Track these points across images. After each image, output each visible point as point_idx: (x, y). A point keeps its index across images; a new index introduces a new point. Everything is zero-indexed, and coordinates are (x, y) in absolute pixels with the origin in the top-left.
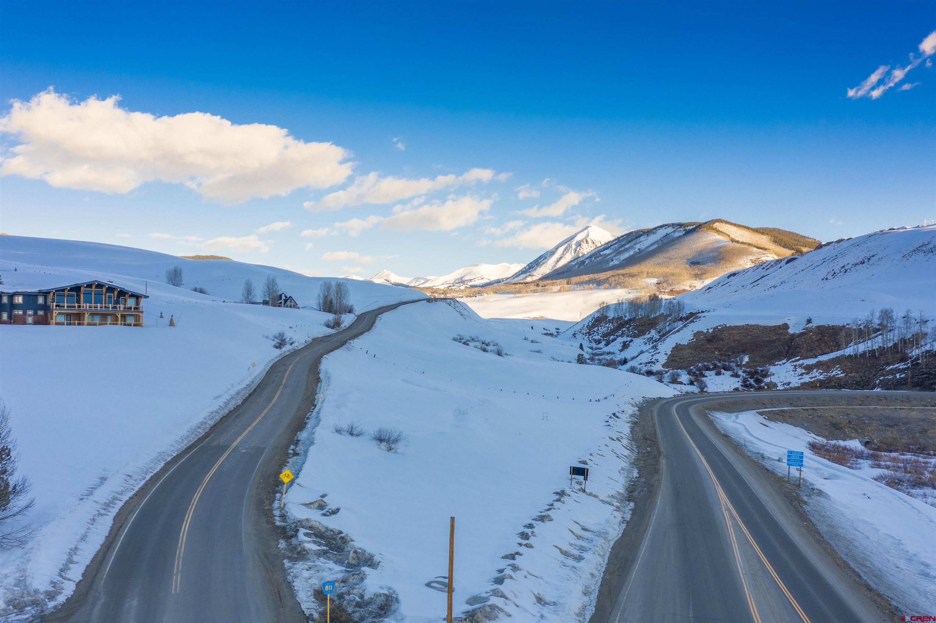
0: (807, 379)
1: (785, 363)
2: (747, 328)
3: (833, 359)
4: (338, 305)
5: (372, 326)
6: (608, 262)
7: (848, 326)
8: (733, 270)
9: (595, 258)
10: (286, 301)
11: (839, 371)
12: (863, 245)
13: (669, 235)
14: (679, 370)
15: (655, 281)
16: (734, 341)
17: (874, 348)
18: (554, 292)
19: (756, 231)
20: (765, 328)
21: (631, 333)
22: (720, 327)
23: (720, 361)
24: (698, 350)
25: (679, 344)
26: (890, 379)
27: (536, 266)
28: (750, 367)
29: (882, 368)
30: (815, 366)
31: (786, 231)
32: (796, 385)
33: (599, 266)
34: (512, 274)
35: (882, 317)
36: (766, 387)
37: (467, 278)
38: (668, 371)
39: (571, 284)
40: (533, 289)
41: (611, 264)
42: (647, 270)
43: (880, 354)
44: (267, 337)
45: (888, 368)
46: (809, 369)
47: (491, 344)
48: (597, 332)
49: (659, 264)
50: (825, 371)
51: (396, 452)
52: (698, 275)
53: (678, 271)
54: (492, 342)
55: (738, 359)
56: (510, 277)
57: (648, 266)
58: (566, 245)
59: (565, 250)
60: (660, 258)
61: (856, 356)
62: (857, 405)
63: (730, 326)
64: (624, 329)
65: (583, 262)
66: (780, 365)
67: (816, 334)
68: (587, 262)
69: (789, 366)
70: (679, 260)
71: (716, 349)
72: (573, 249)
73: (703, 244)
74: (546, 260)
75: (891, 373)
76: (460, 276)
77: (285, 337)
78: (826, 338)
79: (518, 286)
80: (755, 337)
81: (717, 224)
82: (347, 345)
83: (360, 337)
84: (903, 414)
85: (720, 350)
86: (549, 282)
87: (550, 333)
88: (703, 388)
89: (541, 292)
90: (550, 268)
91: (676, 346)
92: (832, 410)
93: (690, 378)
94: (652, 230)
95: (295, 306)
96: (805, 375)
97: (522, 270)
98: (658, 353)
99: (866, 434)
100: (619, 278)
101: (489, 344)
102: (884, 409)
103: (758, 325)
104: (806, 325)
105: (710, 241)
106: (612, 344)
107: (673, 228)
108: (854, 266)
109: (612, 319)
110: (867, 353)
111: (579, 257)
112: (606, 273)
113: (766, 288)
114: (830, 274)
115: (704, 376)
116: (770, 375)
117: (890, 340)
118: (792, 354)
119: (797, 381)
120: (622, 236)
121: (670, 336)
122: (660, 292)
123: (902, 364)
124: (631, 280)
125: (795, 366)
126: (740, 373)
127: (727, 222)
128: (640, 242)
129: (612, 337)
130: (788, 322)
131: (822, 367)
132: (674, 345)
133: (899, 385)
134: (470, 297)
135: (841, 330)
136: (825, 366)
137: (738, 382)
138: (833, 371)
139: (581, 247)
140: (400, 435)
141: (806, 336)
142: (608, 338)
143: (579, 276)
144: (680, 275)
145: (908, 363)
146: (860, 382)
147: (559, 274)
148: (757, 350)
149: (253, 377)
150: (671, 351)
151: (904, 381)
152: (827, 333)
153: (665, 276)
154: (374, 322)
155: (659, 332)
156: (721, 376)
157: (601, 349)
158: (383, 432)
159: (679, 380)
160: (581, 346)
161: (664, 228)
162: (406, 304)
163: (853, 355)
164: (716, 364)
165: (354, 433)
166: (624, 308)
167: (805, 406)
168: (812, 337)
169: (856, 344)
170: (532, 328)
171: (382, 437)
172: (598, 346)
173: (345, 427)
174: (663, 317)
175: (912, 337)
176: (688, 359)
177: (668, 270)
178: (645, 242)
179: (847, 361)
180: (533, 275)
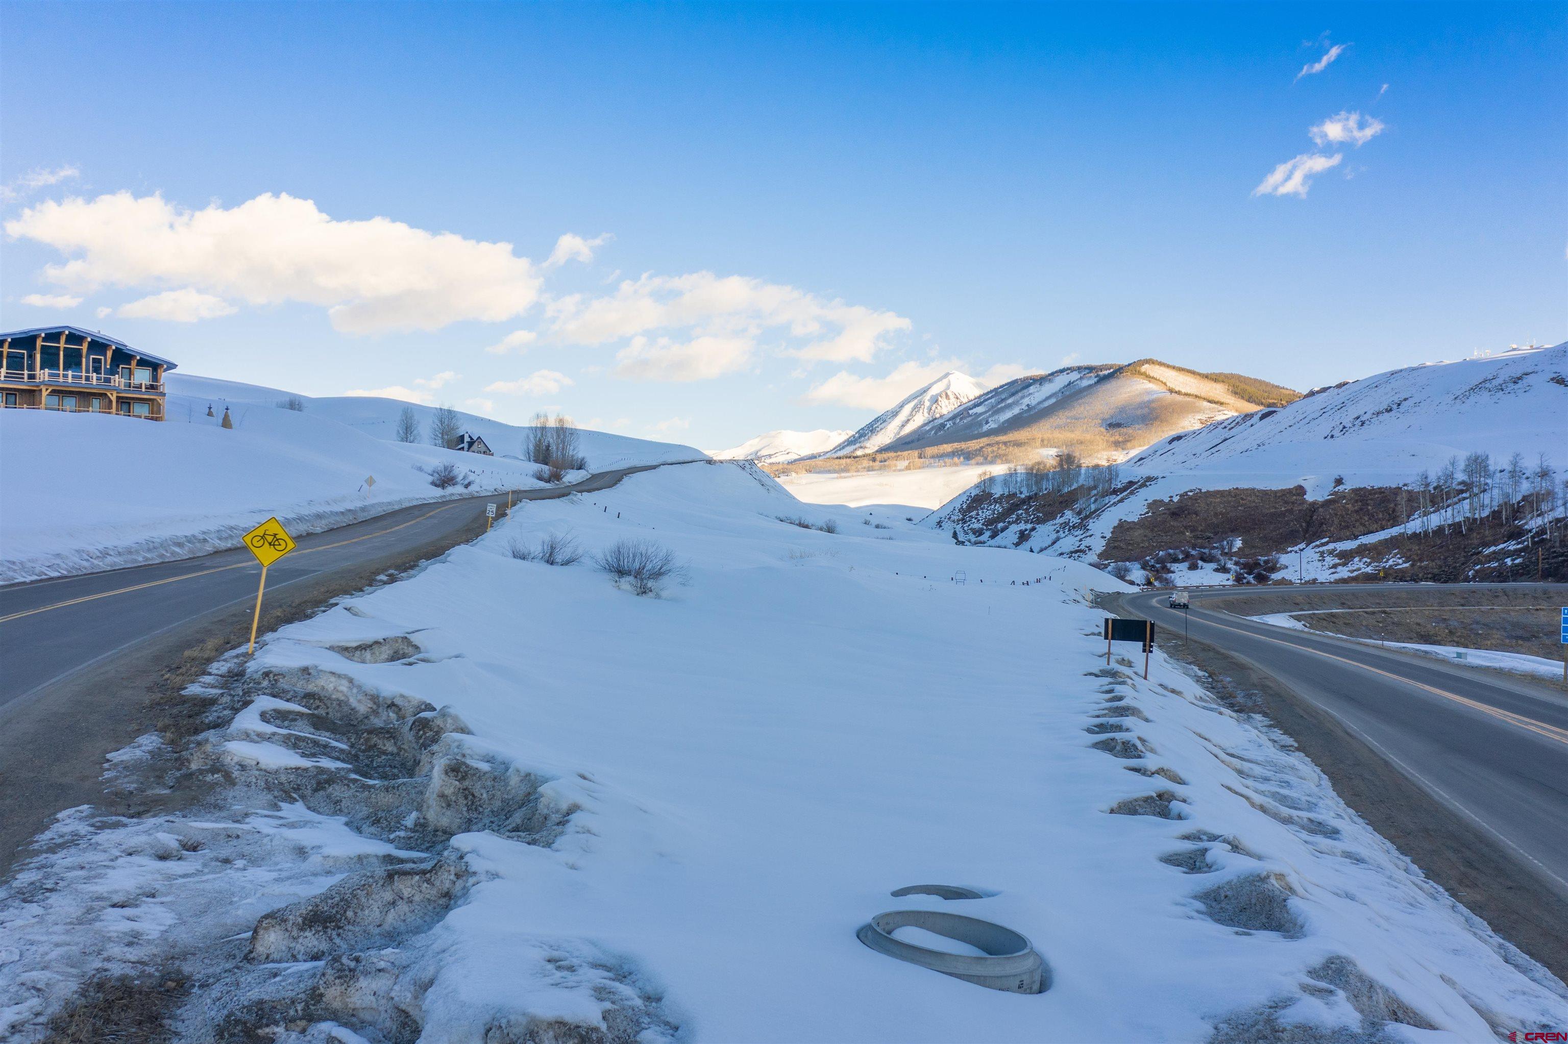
0: (1344, 572)
1: (1304, 549)
2: (1236, 494)
3: (1386, 540)
4: (560, 453)
5: (615, 484)
6: (980, 425)
7: (1406, 488)
8: (1173, 433)
9: (961, 419)
10: (471, 444)
11: (1399, 558)
12: (1384, 385)
13: (1073, 383)
14: (1128, 563)
15: (1054, 451)
16: (1216, 515)
17: (1457, 520)
18: (900, 470)
19: (1206, 377)
20: (1265, 493)
21: (1032, 516)
22: (1191, 494)
23: (1194, 547)
24: (1156, 529)
25: (1125, 521)
26: (1495, 568)
27: (870, 434)
28: (1246, 556)
29: (1477, 551)
30: (1357, 553)
31: (1251, 379)
33: (968, 431)
34: (834, 446)
35: (1469, 471)
37: (764, 452)
38: (1109, 564)
39: (925, 457)
40: (867, 465)
41: (986, 428)
42: (1041, 436)
43: (1470, 530)
45: (1487, 551)
46: (1346, 557)
48: (976, 518)
49: (1059, 427)
50: (1374, 560)
51: (658, 596)
52: (1119, 442)
53: (1088, 437)
55: (1225, 543)
56: (831, 450)
57: (1043, 430)
58: (916, 401)
59: (913, 409)
60: (1061, 418)
61: (1426, 533)
62: (1457, 606)
63: (1208, 492)
64: (1020, 512)
65: (943, 426)
66: (1296, 552)
67: (1353, 501)
68: (948, 426)
69: (1311, 553)
70: (1090, 420)
71: (1186, 527)
72: (926, 408)
73: (1126, 396)
74: (885, 424)
75: (1495, 558)
76: (753, 449)
77: (454, 473)
78: (1370, 507)
79: (844, 462)
80: (1249, 507)
81: (1146, 366)
82: (571, 497)
83: (594, 492)
84: (1542, 618)
85: (1193, 529)
86: (892, 455)
88: (1167, 589)
89: (880, 469)
90: (892, 436)
91: (1119, 524)
92: (1415, 613)
93: (1147, 575)
94: (1047, 376)
95: (487, 452)
96: (1340, 568)
97: (848, 439)
98: (1091, 536)
100: (999, 448)
102: (1508, 611)
103: (1254, 489)
104: (1335, 488)
105: (1136, 393)
106: (1001, 535)
107: (1079, 373)
108: (1374, 416)
109: (999, 498)
110: (1447, 530)
111: (936, 419)
112: (979, 440)
114: (1337, 429)
115: (1169, 571)
116: (1280, 569)
117: (1483, 506)
118: (1314, 535)
119: (1328, 576)
120: (1001, 387)
121: (1107, 509)
123: (1513, 543)
124: (1016, 450)
125: (1322, 553)
126: (1230, 565)
127: (1161, 364)
128: (1030, 394)
129: (1000, 525)
130: (1303, 483)
131: (1369, 554)
132: (1116, 523)
133: (1517, 573)
135: (1396, 494)
136: (1374, 552)
137: (1228, 580)
138: (1388, 560)
139: (938, 404)
140: (667, 560)
141: (1337, 505)
142: (994, 527)
143: (937, 445)
144: (1091, 442)
145: (1524, 541)
146: (1439, 575)
147: (906, 443)
148: (1255, 528)
149: (366, 503)
150: (1112, 533)
151: (1523, 568)
152: (1371, 499)
153: (1070, 444)
154: (620, 480)
155: (1079, 513)
156: (1199, 570)
157: (984, 543)
158: (628, 554)
159: (1127, 578)
160: (955, 535)
161: (1065, 373)
162: (672, 464)
163: (1420, 533)
164: (1189, 552)
165: (557, 560)
166: (1019, 479)
167: (1368, 607)
168: (1347, 506)
169: (1424, 516)
170: (871, 514)
171: (626, 564)
172: (979, 538)
173: (536, 549)
174: (1085, 491)
175: (1523, 500)
176: (1141, 545)
177: (1073, 435)
178: (1036, 394)
179: (1411, 543)
180: (866, 446)
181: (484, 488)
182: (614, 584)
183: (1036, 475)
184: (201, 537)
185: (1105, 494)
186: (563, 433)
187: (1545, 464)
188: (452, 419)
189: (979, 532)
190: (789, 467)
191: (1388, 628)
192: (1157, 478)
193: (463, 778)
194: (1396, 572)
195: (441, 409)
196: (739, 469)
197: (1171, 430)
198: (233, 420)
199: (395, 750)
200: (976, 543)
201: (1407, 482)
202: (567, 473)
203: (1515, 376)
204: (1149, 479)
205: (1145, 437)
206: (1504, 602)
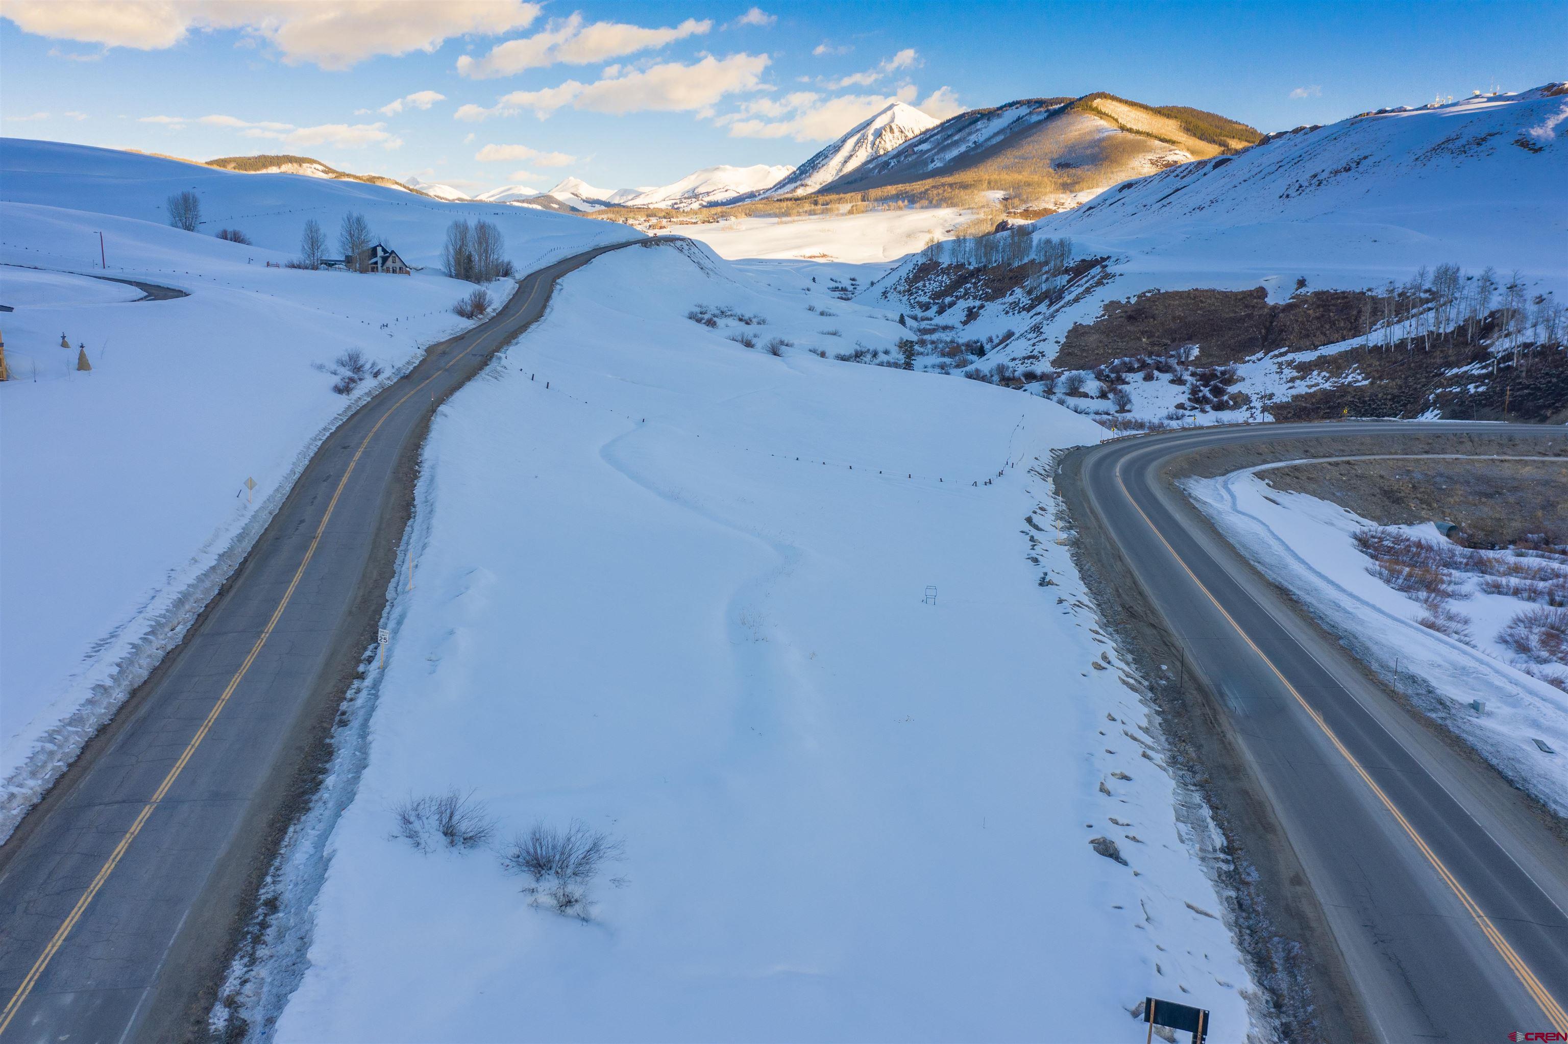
0: (1301, 388)
1: (1262, 358)
2: (1195, 296)
3: (1346, 352)
4: (483, 263)
6: (925, 163)
7: (1370, 293)
9: (906, 157)
10: (385, 260)
11: (1359, 374)
13: (1022, 118)
14: (1082, 371)
15: (1000, 194)
16: (1174, 318)
17: (1421, 333)
18: (843, 215)
20: (1226, 296)
21: (981, 292)
22: (1149, 295)
23: (1150, 354)
24: (1111, 334)
25: (1080, 324)
26: (1456, 394)
27: (811, 170)
28: (1202, 366)
29: (1439, 372)
30: (1316, 366)
31: (1204, 113)
32: (1285, 400)
33: (913, 171)
34: (774, 184)
35: (1438, 280)
36: (1231, 403)
37: (701, 190)
38: (1062, 373)
39: (868, 200)
40: (809, 208)
41: (931, 166)
42: (988, 178)
43: (1433, 346)
44: (320, 367)
45: (1450, 373)
46: (1304, 369)
47: (754, 320)
48: (923, 290)
49: (1007, 167)
50: (1333, 374)
52: (1067, 185)
53: (1036, 178)
54: (755, 317)
55: (1182, 351)
56: (771, 189)
57: (990, 171)
58: (859, 135)
59: (857, 143)
60: (1008, 157)
61: (1388, 348)
62: (1421, 453)
63: (1167, 292)
64: (968, 285)
65: (887, 164)
66: (1254, 362)
67: (1314, 306)
68: (892, 164)
69: (1269, 363)
70: (1038, 160)
71: (1143, 333)
72: (869, 142)
73: (1077, 133)
74: (827, 159)
75: (1457, 382)
76: (691, 186)
77: (361, 363)
78: (1331, 314)
79: (784, 204)
80: (1209, 311)
81: (1098, 100)
82: (493, 364)
83: (522, 338)
84: (1507, 471)
85: (1150, 335)
86: (834, 197)
87: (842, 288)
88: (1125, 405)
89: (823, 212)
90: (834, 172)
91: (1074, 328)
92: (1380, 464)
93: (1102, 387)
94: (995, 111)
95: (403, 269)
96: (1298, 382)
97: (789, 176)
98: (1044, 340)
99: (1448, 511)
100: (944, 191)
101: (751, 321)
102: (1472, 461)
103: (1214, 291)
104: (1297, 290)
105: (1087, 130)
106: (949, 311)
107: (1029, 107)
108: (1332, 175)
109: (948, 268)
110: (1409, 344)
111: (880, 156)
112: (924, 182)
113: (1186, 210)
114: (1293, 187)
115: (1125, 382)
116: (1237, 381)
117: (1449, 320)
118: (1273, 342)
119: (1285, 392)
120: (948, 121)
121: (1063, 309)
122: (1009, 213)
123: (1477, 366)
124: (962, 193)
125: (1280, 365)
126: (1187, 377)
127: (1114, 98)
128: (977, 130)
129: (948, 300)
130: (1264, 285)
131: (1328, 367)
132: (1070, 327)
134: (709, 222)
135: (1359, 300)
136: (1333, 365)
137: (1183, 393)
138: (1347, 375)
139: (882, 138)
141: (1298, 310)
142: (941, 301)
143: (881, 187)
144: (1039, 184)
145: (1489, 365)
147: (849, 183)
148: (1213, 335)
150: (1066, 337)
151: (1486, 399)
152: (1333, 305)
153: (1017, 186)
155: (1029, 293)
156: (1154, 381)
161: (1014, 107)
163: (1382, 346)
164: (1144, 361)
166: (967, 248)
167: (1331, 456)
168: (1308, 312)
169: (1387, 326)
170: (814, 279)
172: (925, 314)
174: (1036, 267)
175: (1490, 316)
176: (1096, 352)
177: (1020, 177)
178: (984, 130)
179: (1372, 357)
180: (807, 185)
181: (397, 364)
187: (1516, 275)
189: (925, 307)
194: (1355, 390)
198: (91, 359)
201: (1371, 286)
203: (1479, 136)
205: (1093, 179)
206: (1469, 448)
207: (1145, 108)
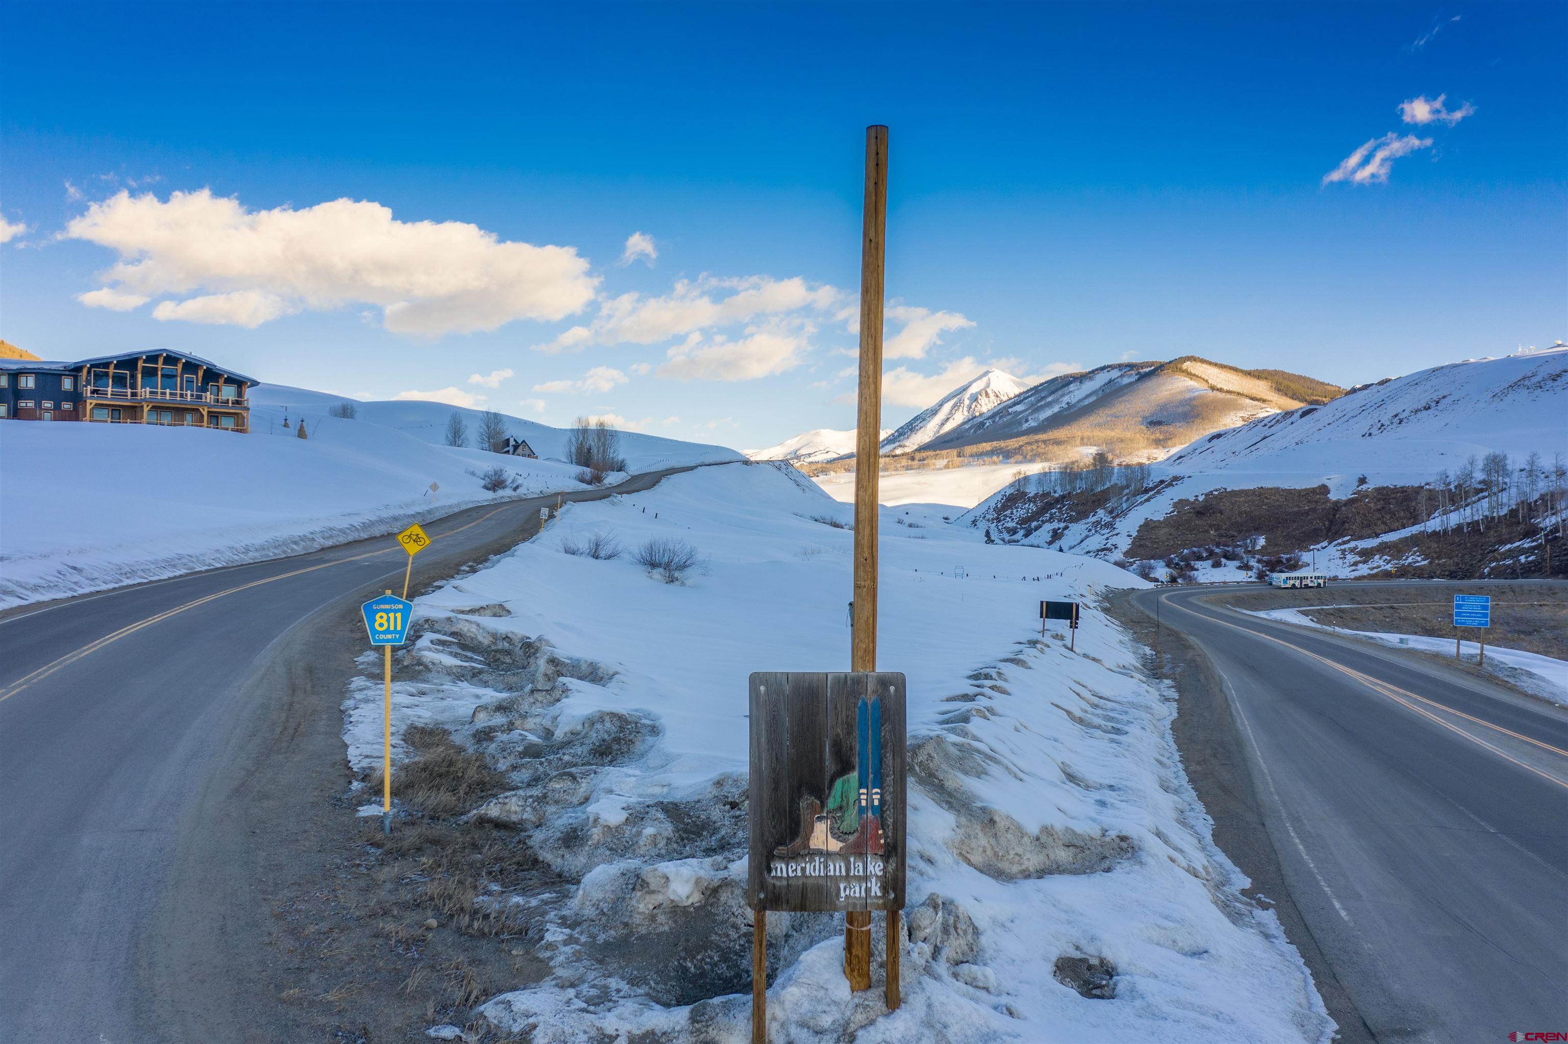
0: (1364, 570)
1: (1326, 547)
2: (1261, 494)
3: (1406, 538)
4: (600, 456)
5: (654, 485)
6: (1020, 423)
7: (1428, 487)
9: (1000, 418)
10: (516, 447)
11: (1418, 556)
12: (1424, 383)
13: (1113, 381)
14: (1153, 560)
16: (1240, 513)
17: (1476, 518)
18: (939, 469)
19: (1249, 374)
20: (1289, 492)
21: (1066, 515)
22: (1216, 493)
23: (1218, 545)
24: (1181, 528)
25: (1151, 520)
26: (1509, 565)
27: (909, 432)
28: (1269, 554)
29: (1493, 549)
30: (1378, 551)
31: (1295, 375)
33: (1007, 430)
35: (1487, 470)
37: (803, 451)
38: (1135, 562)
39: (964, 456)
41: (1025, 426)
42: (1080, 434)
43: (1488, 528)
45: (1504, 548)
46: (1366, 554)
48: (1010, 517)
49: (1099, 425)
50: (1394, 557)
51: (683, 584)
52: (1160, 440)
53: (1128, 435)
55: (1248, 541)
57: (1083, 428)
58: (955, 399)
59: (953, 407)
60: (1101, 416)
61: (1445, 532)
63: (1233, 491)
64: (1053, 511)
65: (982, 424)
66: (1318, 550)
67: (1375, 500)
68: (988, 424)
69: (1332, 551)
70: (1130, 418)
71: (1211, 526)
72: (965, 406)
73: (1166, 393)
74: (924, 423)
75: (1510, 555)
76: (792, 449)
77: (505, 477)
78: (1392, 506)
80: (1273, 506)
81: (1188, 363)
82: (611, 498)
83: (635, 494)
84: (1546, 613)
85: (1217, 528)
86: (931, 453)
89: (919, 467)
90: (931, 434)
91: (1145, 523)
93: (1171, 573)
94: (1087, 374)
95: (532, 455)
96: (1361, 565)
97: (887, 438)
98: (1117, 534)
100: (1038, 447)
102: (1513, 606)
103: (1278, 488)
104: (1358, 486)
105: (1177, 390)
106: (1035, 534)
107: (1120, 370)
108: (1412, 414)
109: (1033, 497)
110: (1465, 528)
111: (975, 417)
112: (1018, 439)
114: (1375, 427)
115: (1193, 569)
116: (1302, 566)
117: (1502, 505)
118: (1336, 533)
119: (1349, 574)
120: (1041, 385)
121: (1135, 508)
123: (1528, 541)
124: (1056, 448)
125: (1343, 551)
126: (1253, 563)
127: (1203, 361)
128: (1070, 392)
129: (1034, 524)
130: (1327, 483)
131: (1389, 552)
132: (1142, 522)
133: (1528, 571)
135: (1418, 493)
136: (1394, 549)
138: (1408, 557)
139: (978, 402)
140: (691, 555)
141: (1359, 504)
142: (1028, 526)
143: (976, 444)
144: (1132, 440)
145: (1540, 538)
146: (1456, 572)
147: (945, 442)
148: (1278, 527)
149: (432, 506)
150: (1138, 531)
151: (1536, 566)
152: (1394, 498)
153: (1110, 442)
154: (658, 482)
155: (1111, 512)
156: (1222, 568)
157: (1018, 541)
158: (659, 550)
159: (1152, 575)
160: (988, 534)
161: (1106, 371)
162: (709, 465)
163: (1440, 531)
164: (1213, 550)
165: (601, 555)
166: (1053, 478)
167: (1377, 603)
168: (1369, 505)
169: (1444, 514)
170: (907, 513)
171: (657, 559)
172: (1012, 537)
173: (584, 546)
174: (1118, 490)
175: (1539, 499)
176: (1166, 543)
177: (1113, 434)
178: (1076, 392)
179: (1431, 541)
180: (905, 446)
181: (531, 490)
182: (647, 574)
183: (1069, 474)
184: (311, 536)
185: (1137, 493)
186: (604, 435)
187: (1560, 463)
188: (498, 423)
189: (1013, 531)
190: (828, 466)
191: (1395, 623)
192: (1183, 478)
193: (557, 666)
194: (1414, 570)
195: (487, 413)
196: (775, 470)
197: (1213, 428)
198: (308, 430)
199: (511, 661)
200: (1010, 542)
201: (1429, 481)
202: (608, 475)
203: (1554, 373)
204: (1176, 478)
205: (1186, 435)
206: (1510, 597)
207: (1235, 370)
